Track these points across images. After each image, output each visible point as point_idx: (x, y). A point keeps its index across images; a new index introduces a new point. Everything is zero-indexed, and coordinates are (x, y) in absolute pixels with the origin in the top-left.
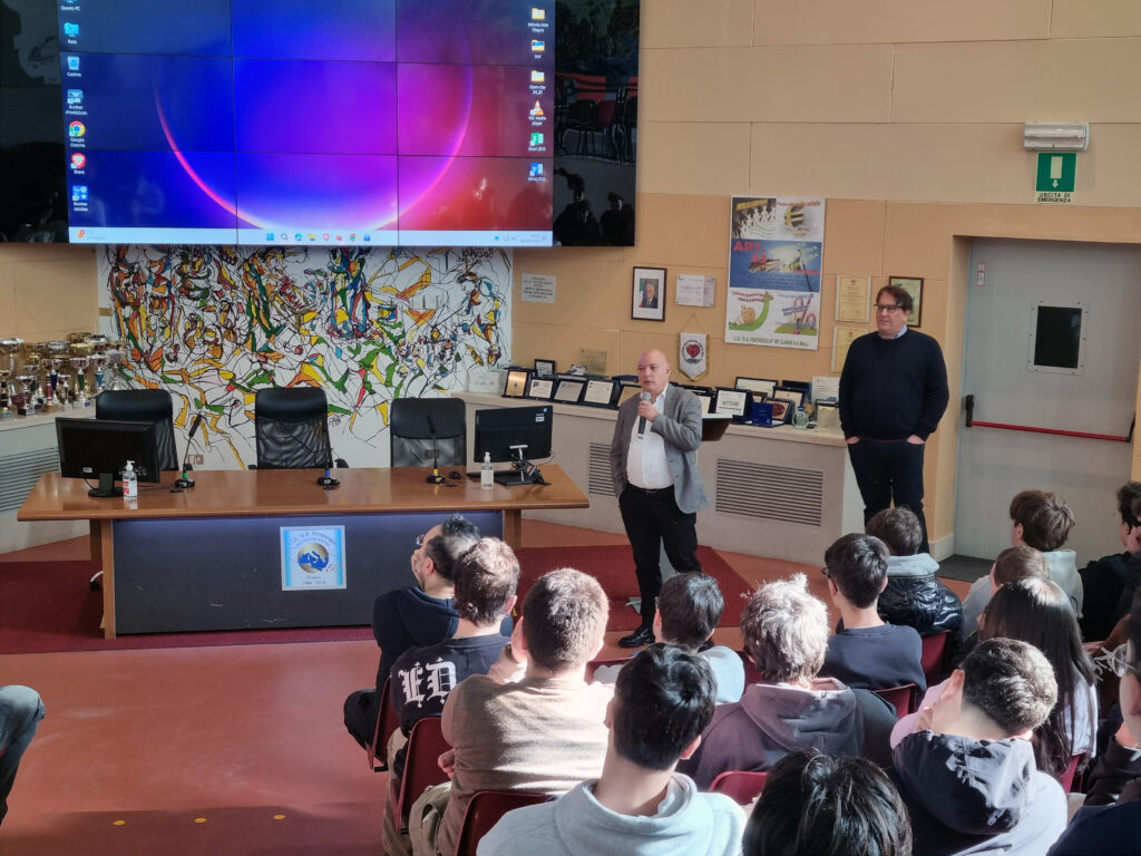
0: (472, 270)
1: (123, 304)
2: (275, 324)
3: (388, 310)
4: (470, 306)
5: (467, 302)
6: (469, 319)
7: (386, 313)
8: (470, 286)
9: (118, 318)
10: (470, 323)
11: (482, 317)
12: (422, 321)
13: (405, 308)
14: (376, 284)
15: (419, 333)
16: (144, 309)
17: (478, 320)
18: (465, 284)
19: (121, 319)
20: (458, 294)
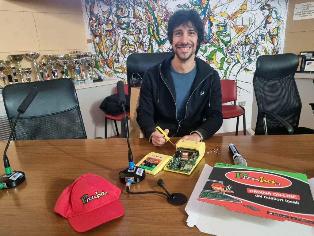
0: (269, 3)
1: (96, 36)
2: (162, 38)
3: (222, 26)
4: (266, 24)
5: (264, 22)
6: (265, 32)
7: (221, 28)
8: (267, 12)
9: (94, 43)
10: (265, 34)
11: (271, 31)
12: (240, 33)
13: (232, 25)
14: (216, 11)
15: (239, 39)
16: (104, 37)
17: (269, 32)
18: (264, 11)
19: (96, 44)
20: (260, 16)
